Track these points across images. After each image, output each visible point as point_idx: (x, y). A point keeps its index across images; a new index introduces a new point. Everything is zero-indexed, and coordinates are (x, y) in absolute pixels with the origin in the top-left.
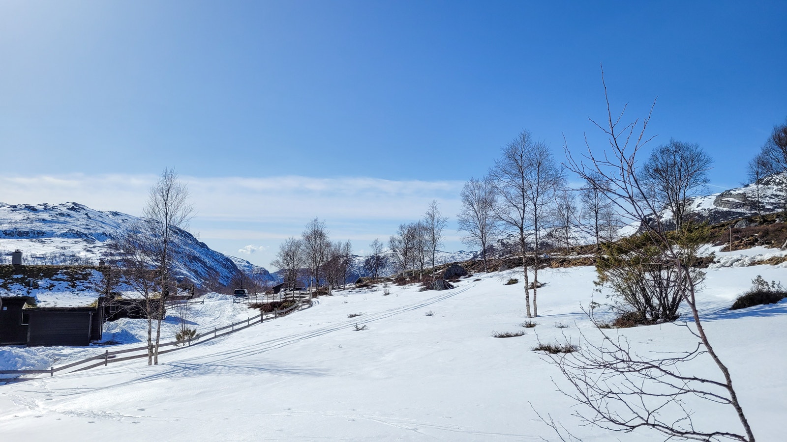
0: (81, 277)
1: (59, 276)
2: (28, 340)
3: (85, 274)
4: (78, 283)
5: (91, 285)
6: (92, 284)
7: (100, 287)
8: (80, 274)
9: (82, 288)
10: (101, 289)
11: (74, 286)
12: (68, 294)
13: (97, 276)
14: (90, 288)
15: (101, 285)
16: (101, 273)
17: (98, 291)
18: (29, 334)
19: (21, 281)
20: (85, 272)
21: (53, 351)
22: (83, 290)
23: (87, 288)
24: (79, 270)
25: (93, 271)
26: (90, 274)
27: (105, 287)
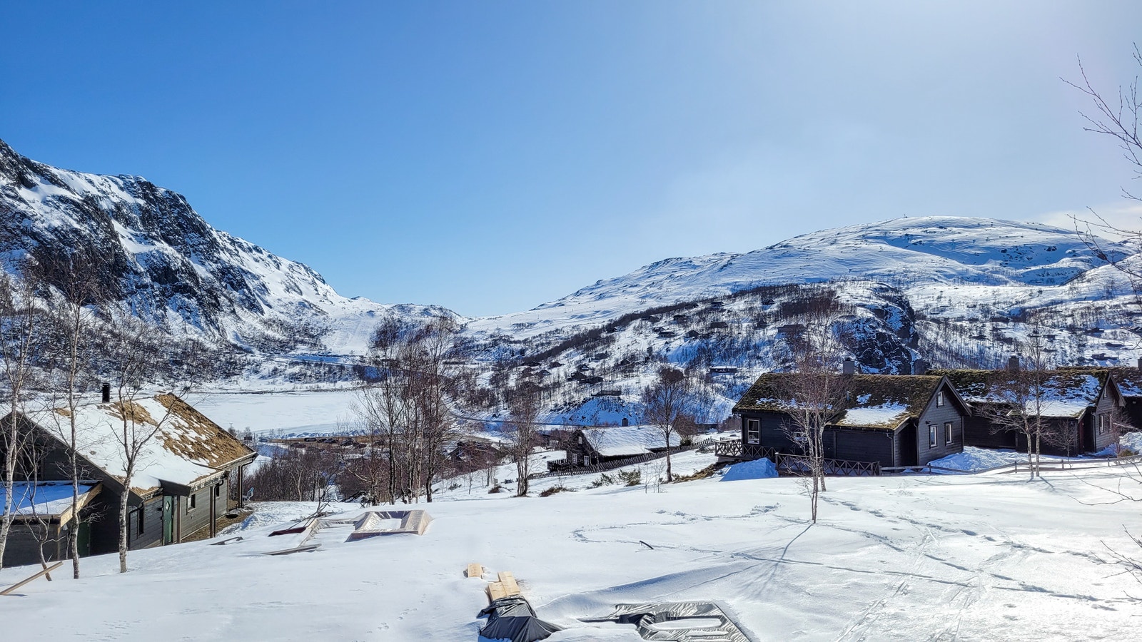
0: (1073, 384)
1: (1051, 383)
2: (1017, 445)
3: (1079, 381)
4: (1068, 390)
5: (1082, 393)
6: (1083, 391)
7: (1091, 395)
8: (1073, 380)
9: (1071, 395)
10: (1092, 398)
11: (1063, 393)
12: (1057, 403)
13: (1092, 383)
14: (1081, 395)
15: (1094, 393)
16: (1097, 379)
17: (1087, 399)
18: (1017, 439)
19: (1013, 387)
20: (1079, 378)
21: (1021, 458)
22: (1072, 398)
23: (1077, 395)
24: (1073, 376)
25: (1087, 377)
26: (1084, 380)
27: (1097, 395)
